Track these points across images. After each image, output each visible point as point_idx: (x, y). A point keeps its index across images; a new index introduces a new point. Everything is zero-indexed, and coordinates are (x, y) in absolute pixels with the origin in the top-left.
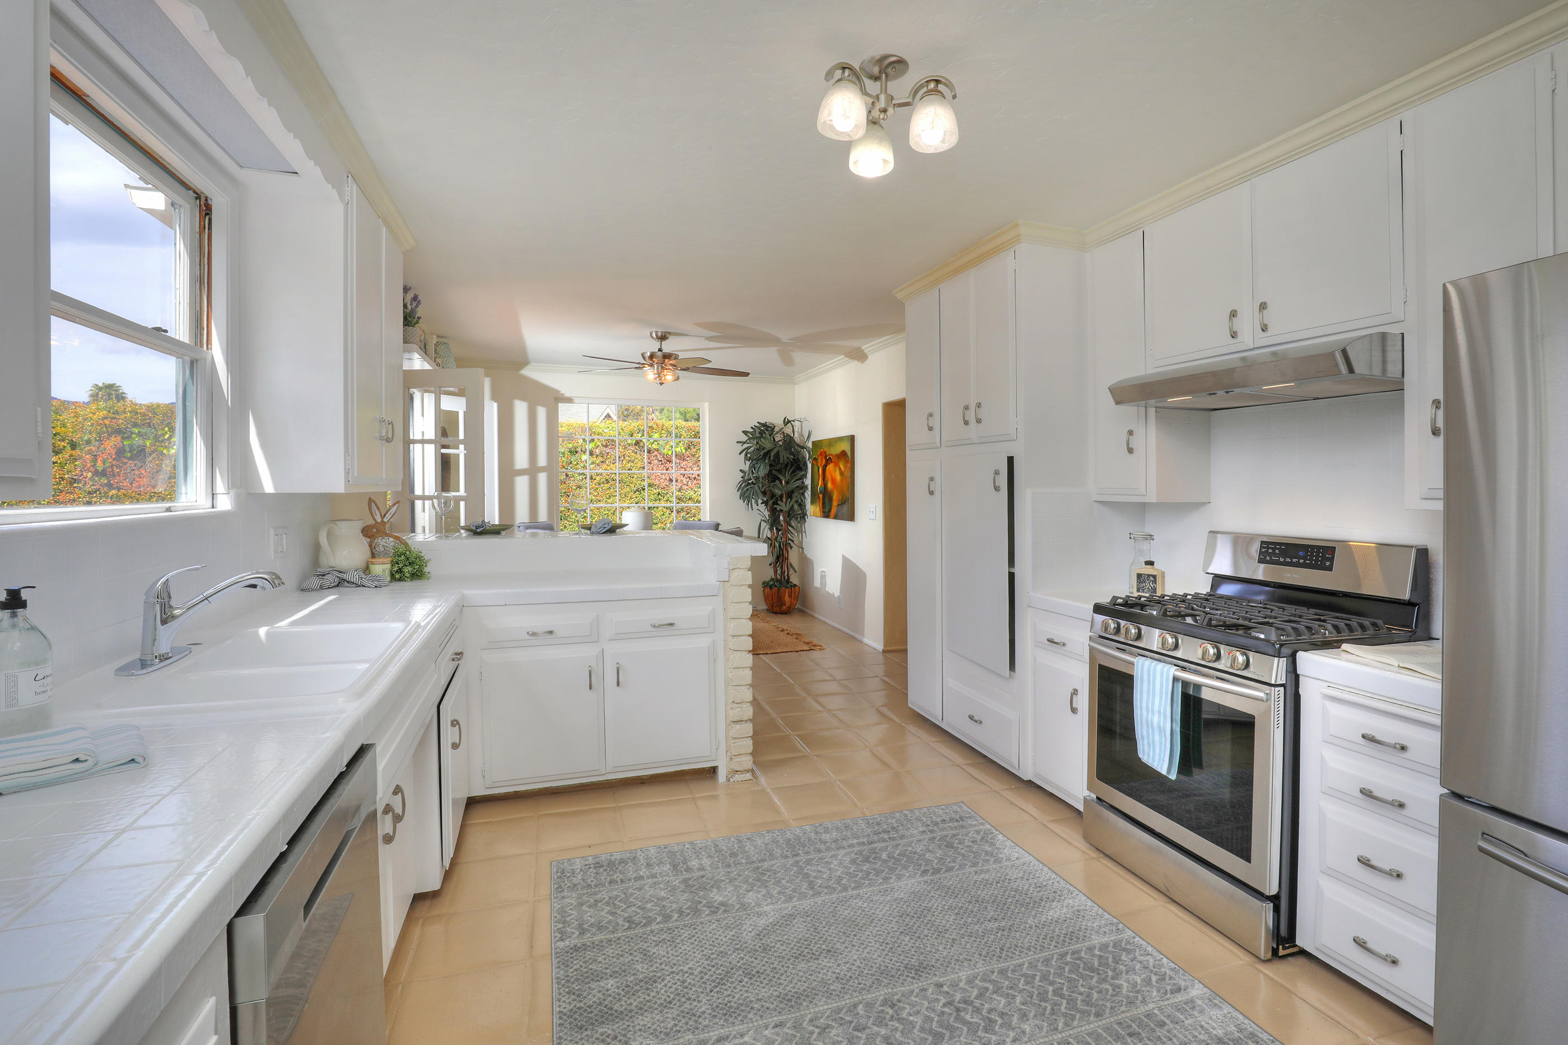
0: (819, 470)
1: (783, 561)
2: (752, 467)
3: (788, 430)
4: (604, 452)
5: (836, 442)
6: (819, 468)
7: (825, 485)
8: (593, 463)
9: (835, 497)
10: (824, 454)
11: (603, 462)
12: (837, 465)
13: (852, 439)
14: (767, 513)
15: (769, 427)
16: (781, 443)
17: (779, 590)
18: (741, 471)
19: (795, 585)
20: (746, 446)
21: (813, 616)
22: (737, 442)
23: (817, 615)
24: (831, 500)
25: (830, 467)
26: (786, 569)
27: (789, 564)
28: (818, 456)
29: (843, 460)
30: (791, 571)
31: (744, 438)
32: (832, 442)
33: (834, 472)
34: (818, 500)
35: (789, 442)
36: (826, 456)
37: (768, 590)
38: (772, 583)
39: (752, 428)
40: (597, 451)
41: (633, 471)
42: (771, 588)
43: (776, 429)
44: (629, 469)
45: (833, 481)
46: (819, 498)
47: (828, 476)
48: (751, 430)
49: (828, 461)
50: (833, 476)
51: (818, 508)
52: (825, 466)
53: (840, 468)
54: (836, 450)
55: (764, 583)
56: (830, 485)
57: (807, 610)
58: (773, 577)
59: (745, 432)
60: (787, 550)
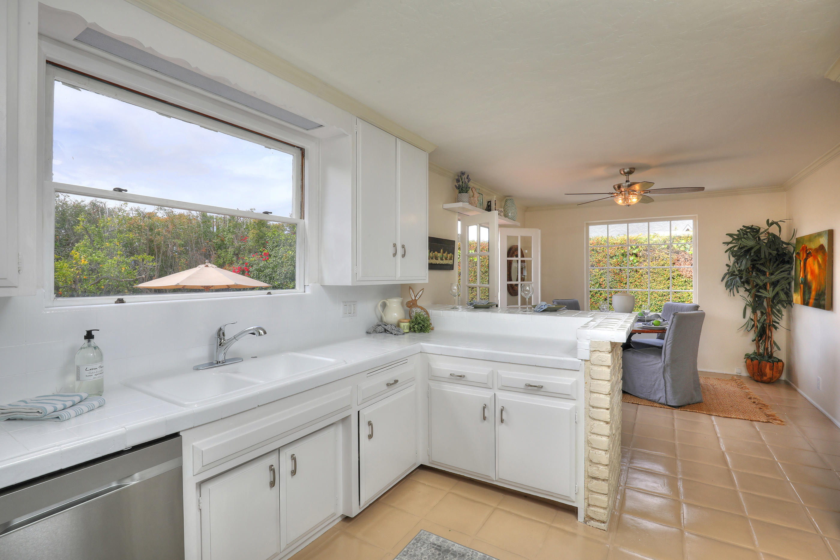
0: (800, 263)
1: (766, 339)
2: (737, 262)
3: (774, 230)
4: (645, 255)
5: (815, 237)
6: (801, 261)
7: (805, 277)
8: (638, 262)
9: (813, 287)
10: (805, 249)
11: (645, 261)
12: (815, 258)
13: (831, 234)
14: (750, 299)
15: (755, 229)
16: (766, 241)
17: (760, 363)
18: (727, 265)
19: (780, 361)
20: (731, 245)
21: (795, 390)
22: (724, 243)
23: (799, 390)
24: (810, 288)
25: (810, 260)
26: (769, 346)
27: (772, 341)
28: (801, 251)
29: (821, 254)
30: (775, 348)
31: (730, 239)
32: (812, 238)
33: (813, 265)
34: (799, 290)
35: (774, 240)
36: (807, 251)
37: (749, 361)
38: (753, 356)
39: (738, 231)
40: (640, 254)
41: (666, 266)
42: (752, 360)
43: (761, 230)
44: (663, 265)
45: (813, 273)
46: (800, 288)
47: (809, 269)
48: (738, 233)
49: (808, 255)
50: (812, 268)
51: (800, 296)
52: (806, 260)
53: (818, 261)
54: (813, 246)
55: (746, 355)
56: (809, 277)
57: (792, 384)
58: (756, 351)
59: (731, 235)
60: (770, 330)
